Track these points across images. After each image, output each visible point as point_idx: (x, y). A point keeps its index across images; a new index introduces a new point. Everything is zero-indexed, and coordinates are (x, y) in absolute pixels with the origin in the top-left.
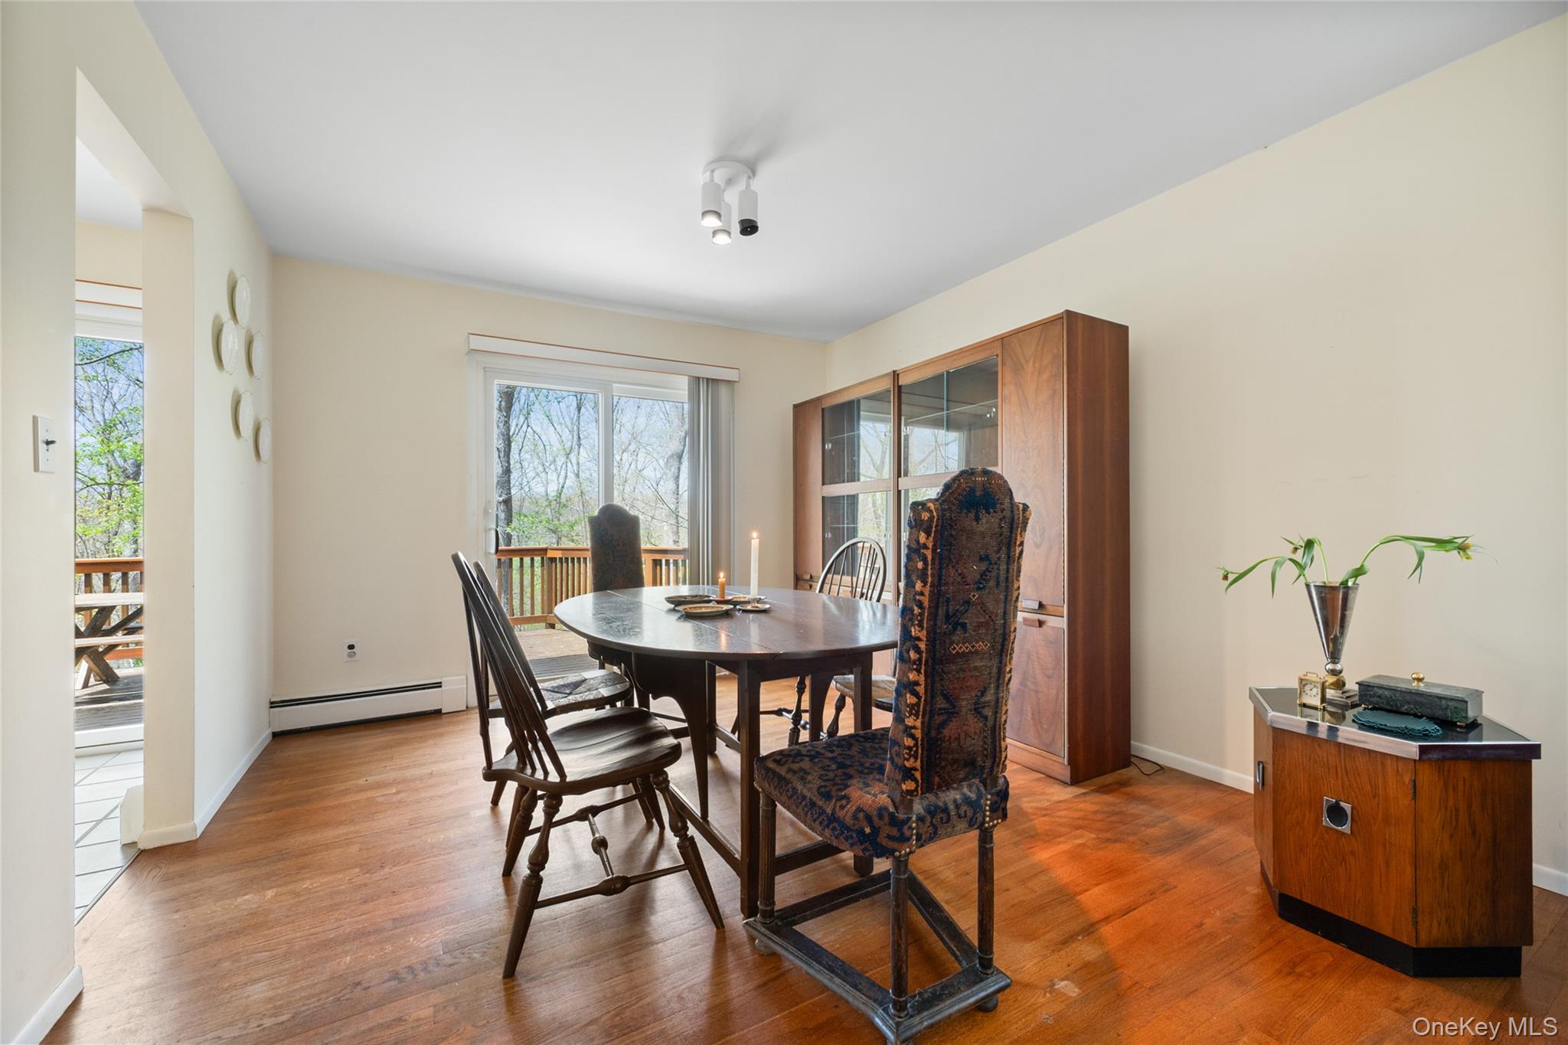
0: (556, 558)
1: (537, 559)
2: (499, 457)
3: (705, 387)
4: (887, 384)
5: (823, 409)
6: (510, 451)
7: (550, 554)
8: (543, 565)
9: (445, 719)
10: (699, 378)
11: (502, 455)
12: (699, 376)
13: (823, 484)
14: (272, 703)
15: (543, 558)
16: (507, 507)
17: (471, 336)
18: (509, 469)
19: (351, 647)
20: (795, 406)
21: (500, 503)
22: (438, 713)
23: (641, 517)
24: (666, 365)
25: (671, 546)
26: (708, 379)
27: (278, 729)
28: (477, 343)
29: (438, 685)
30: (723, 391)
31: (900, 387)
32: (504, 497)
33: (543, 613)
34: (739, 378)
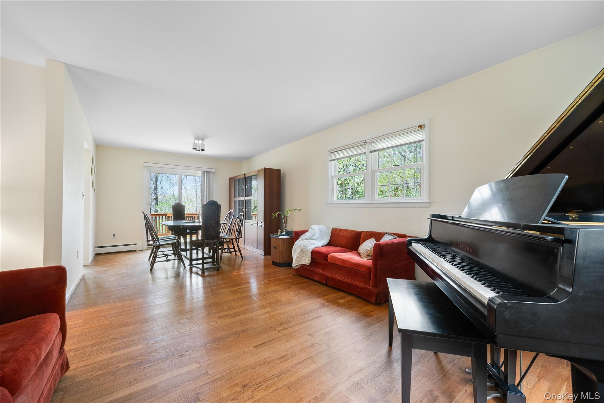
0: (170, 217)
1: (164, 217)
2: (153, 183)
3: (207, 173)
4: (243, 176)
5: (234, 180)
6: (157, 181)
7: (168, 215)
8: (166, 219)
9: (137, 252)
10: (204, 172)
11: (154, 182)
12: (204, 171)
13: (234, 197)
14: (95, 247)
15: (166, 217)
16: (156, 201)
17: (145, 163)
18: (157, 188)
19: (114, 235)
20: (229, 178)
21: (153, 199)
22: (135, 251)
23: (185, 205)
24: (197, 169)
25: (194, 213)
26: (207, 172)
27: (96, 253)
28: (146, 164)
29: (136, 244)
30: (211, 175)
31: (246, 177)
32: (155, 197)
33: (166, 233)
34: (216, 171)
